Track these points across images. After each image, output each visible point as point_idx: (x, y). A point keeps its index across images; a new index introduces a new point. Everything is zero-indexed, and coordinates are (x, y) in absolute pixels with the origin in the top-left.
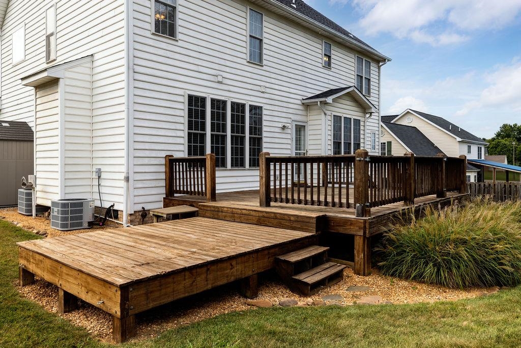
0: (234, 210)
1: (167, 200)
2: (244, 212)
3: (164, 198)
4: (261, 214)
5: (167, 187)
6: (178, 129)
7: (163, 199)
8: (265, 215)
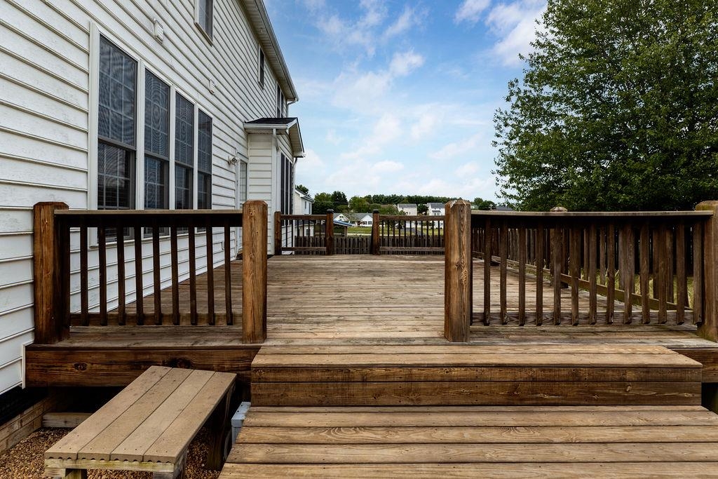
0: (415, 371)
1: (44, 355)
2: (456, 372)
3: (28, 348)
4: (523, 375)
5: (44, 309)
6: (72, 123)
7: (22, 354)
8: (540, 375)
